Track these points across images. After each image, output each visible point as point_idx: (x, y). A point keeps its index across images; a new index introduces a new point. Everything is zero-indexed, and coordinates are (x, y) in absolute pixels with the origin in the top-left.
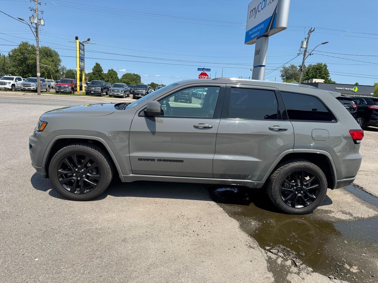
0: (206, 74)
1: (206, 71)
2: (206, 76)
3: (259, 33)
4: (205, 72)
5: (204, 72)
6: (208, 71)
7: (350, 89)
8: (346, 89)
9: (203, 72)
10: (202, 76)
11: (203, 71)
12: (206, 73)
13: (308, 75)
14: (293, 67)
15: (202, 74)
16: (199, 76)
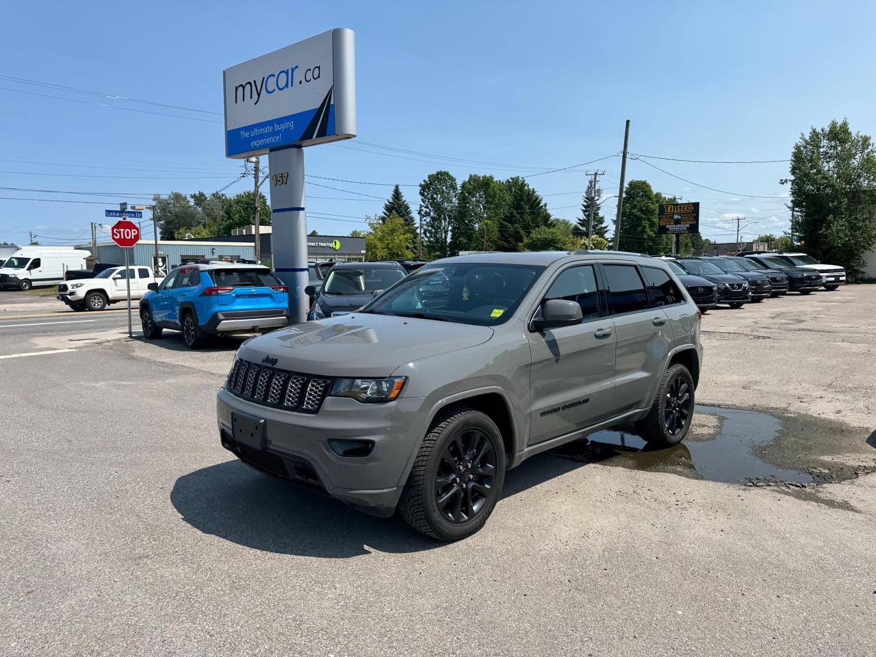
0: (131, 226)
1: (131, 217)
2: (133, 230)
3: (277, 138)
4: (128, 219)
5: (124, 219)
6: (135, 217)
7: (328, 244)
8: (322, 244)
9: (121, 219)
10: (122, 230)
11: (120, 216)
12: (130, 223)
13: (230, 218)
14: (177, 197)
15: (119, 225)
16: (113, 229)
